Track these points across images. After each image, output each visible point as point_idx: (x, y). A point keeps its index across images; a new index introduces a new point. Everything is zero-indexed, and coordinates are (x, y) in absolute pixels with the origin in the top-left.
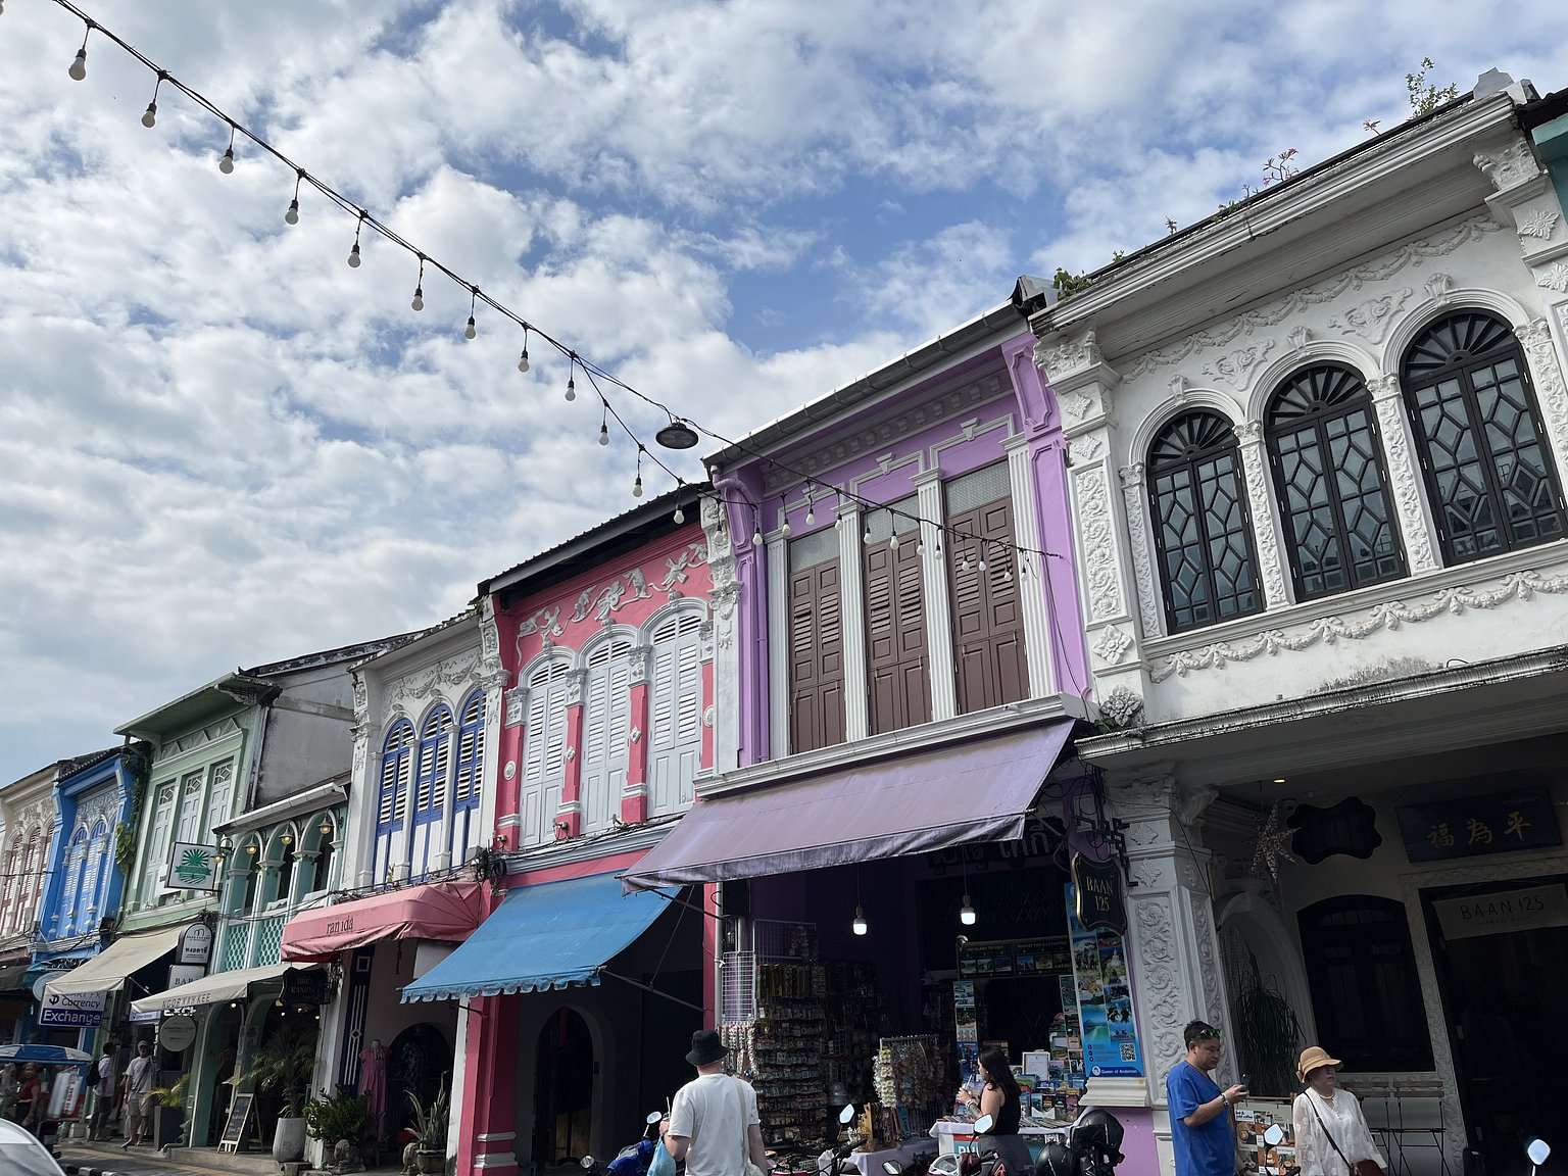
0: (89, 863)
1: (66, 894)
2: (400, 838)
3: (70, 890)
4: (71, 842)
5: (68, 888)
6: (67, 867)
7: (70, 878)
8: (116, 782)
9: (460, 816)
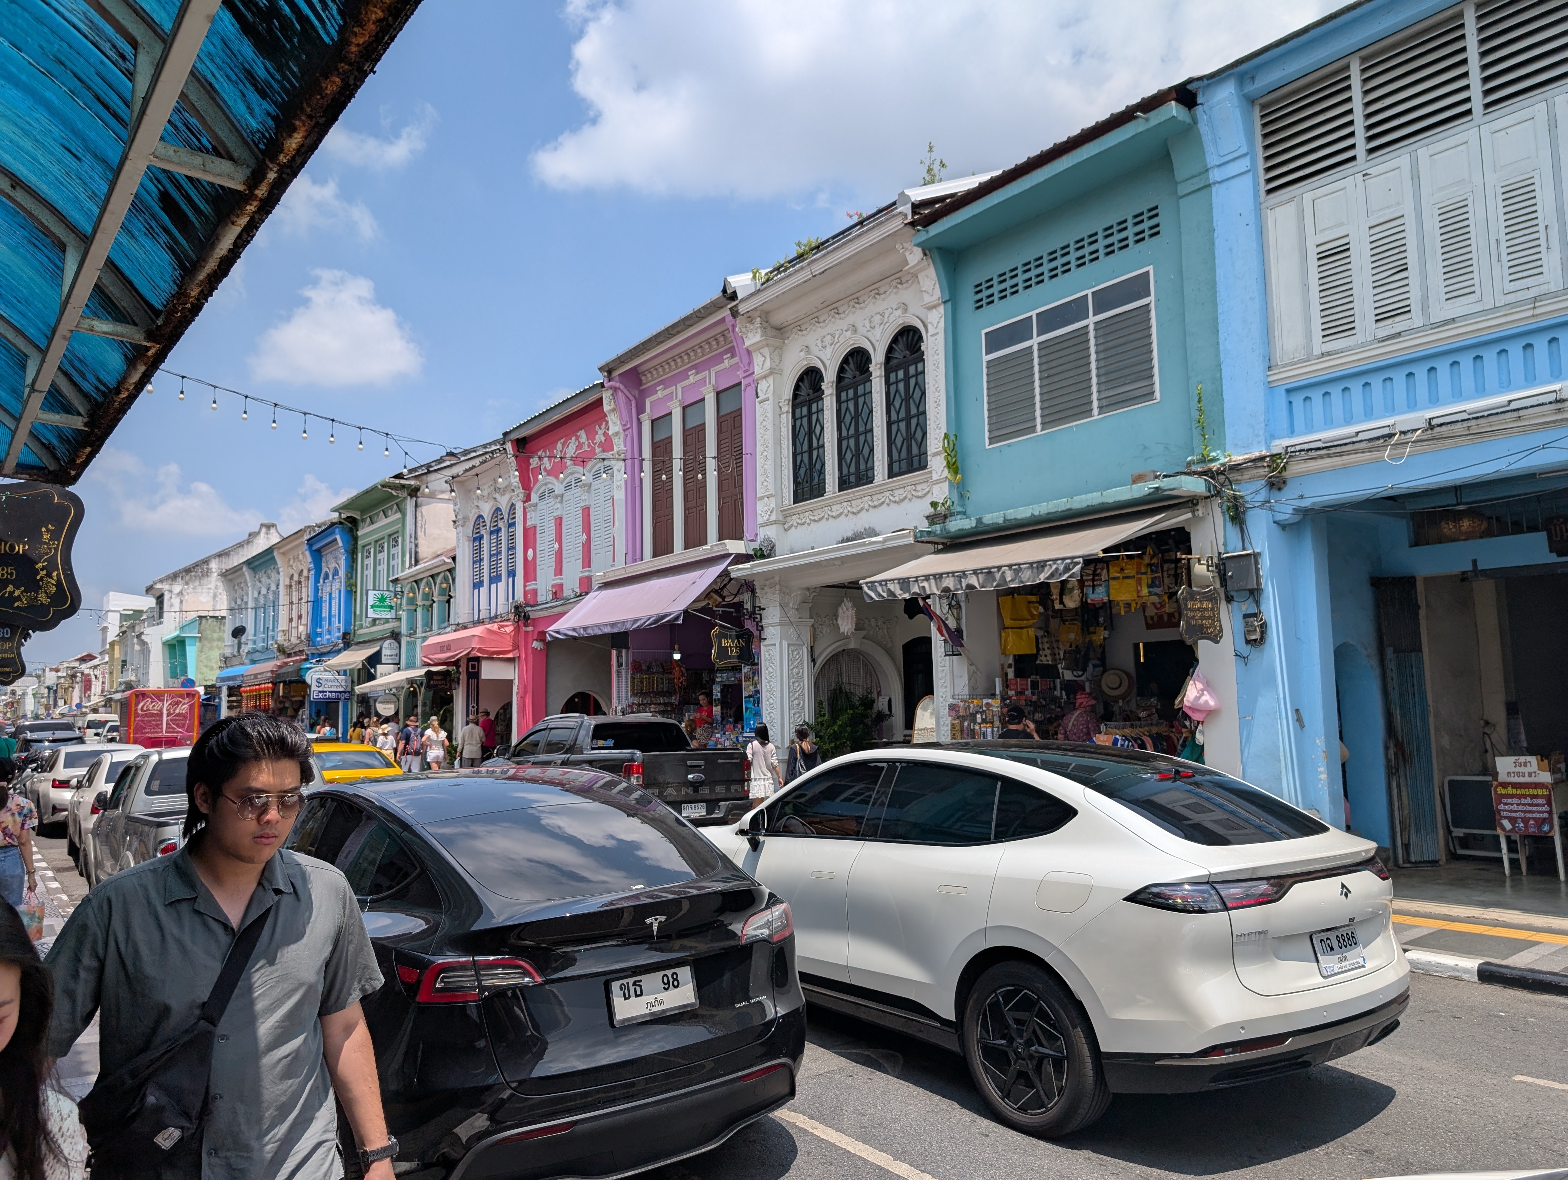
0: (333, 596)
1: (323, 615)
2: (484, 590)
3: (325, 614)
4: (321, 581)
5: (324, 611)
6: (321, 597)
7: (324, 604)
8: (337, 544)
9: (511, 579)
